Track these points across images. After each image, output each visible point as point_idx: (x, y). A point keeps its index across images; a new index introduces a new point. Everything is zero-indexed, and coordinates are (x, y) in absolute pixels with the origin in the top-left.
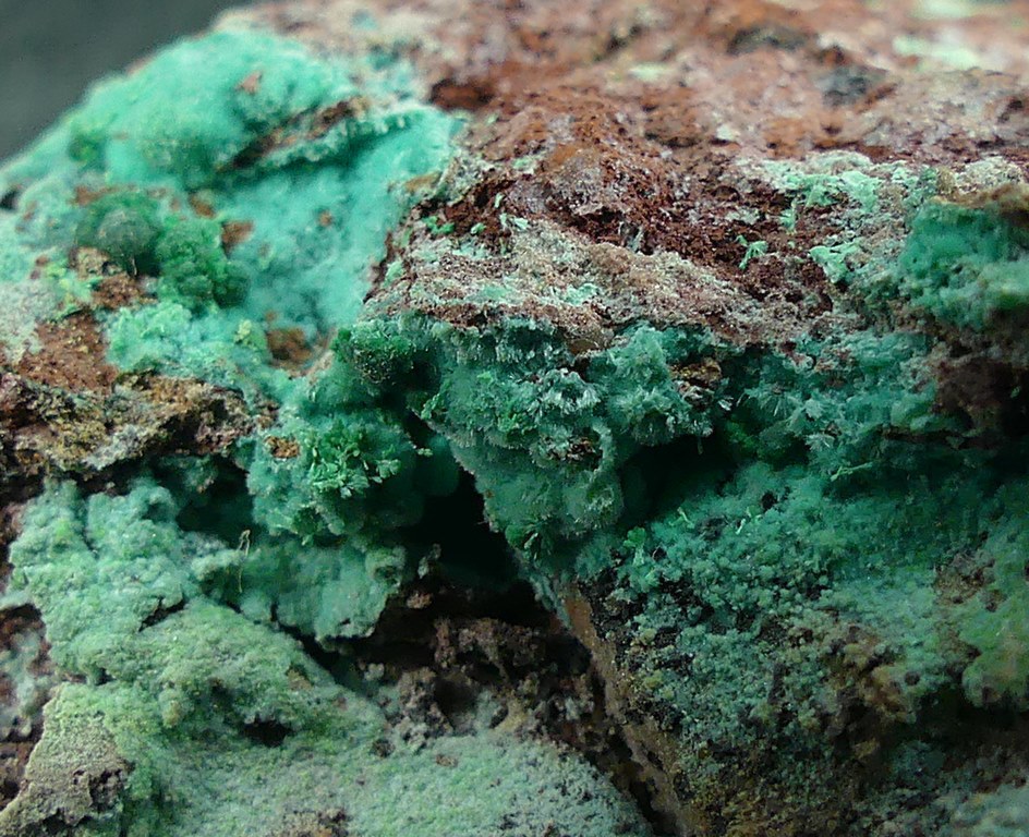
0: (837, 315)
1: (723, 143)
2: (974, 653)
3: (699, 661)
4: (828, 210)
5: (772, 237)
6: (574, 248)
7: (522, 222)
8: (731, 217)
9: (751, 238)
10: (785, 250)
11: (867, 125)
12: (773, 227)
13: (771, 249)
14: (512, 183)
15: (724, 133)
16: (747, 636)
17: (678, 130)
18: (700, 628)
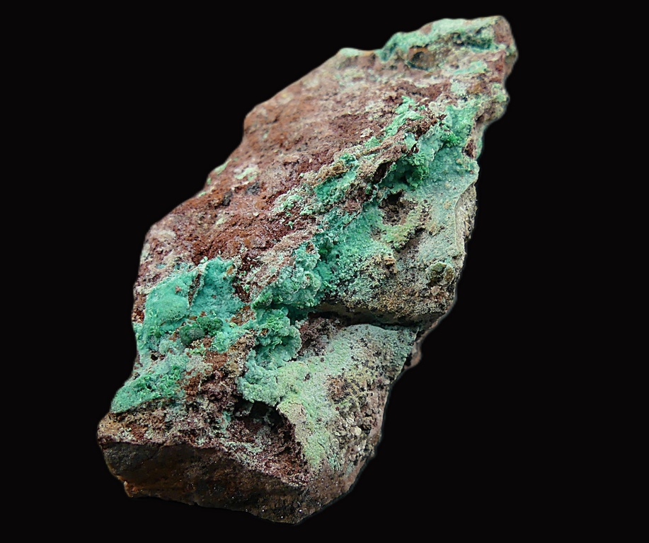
0: (318, 218)
1: (258, 216)
2: (392, 242)
3: (357, 289)
4: (295, 206)
5: (290, 219)
6: (271, 252)
7: (258, 257)
8: (281, 223)
9: (287, 223)
10: (296, 218)
11: (270, 191)
12: (288, 218)
13: (293, 221)
14: (248, 254)
15: (256, 214)
16: (359, 277)
17: (249, 222)
18: (350, 284)
